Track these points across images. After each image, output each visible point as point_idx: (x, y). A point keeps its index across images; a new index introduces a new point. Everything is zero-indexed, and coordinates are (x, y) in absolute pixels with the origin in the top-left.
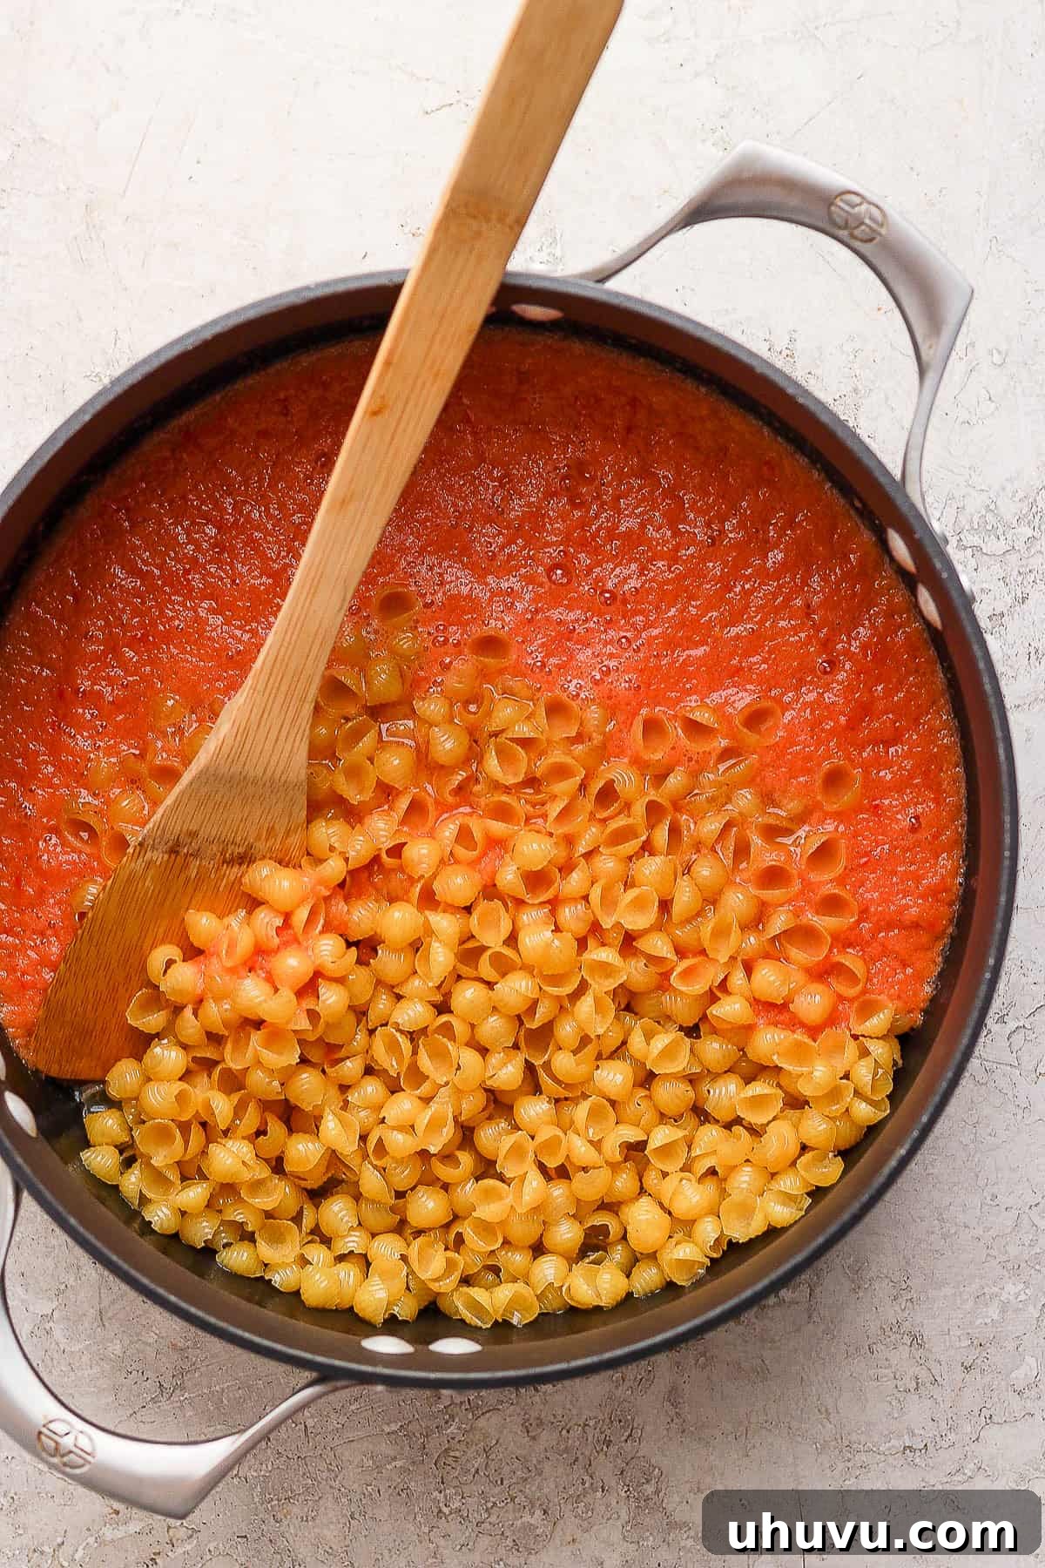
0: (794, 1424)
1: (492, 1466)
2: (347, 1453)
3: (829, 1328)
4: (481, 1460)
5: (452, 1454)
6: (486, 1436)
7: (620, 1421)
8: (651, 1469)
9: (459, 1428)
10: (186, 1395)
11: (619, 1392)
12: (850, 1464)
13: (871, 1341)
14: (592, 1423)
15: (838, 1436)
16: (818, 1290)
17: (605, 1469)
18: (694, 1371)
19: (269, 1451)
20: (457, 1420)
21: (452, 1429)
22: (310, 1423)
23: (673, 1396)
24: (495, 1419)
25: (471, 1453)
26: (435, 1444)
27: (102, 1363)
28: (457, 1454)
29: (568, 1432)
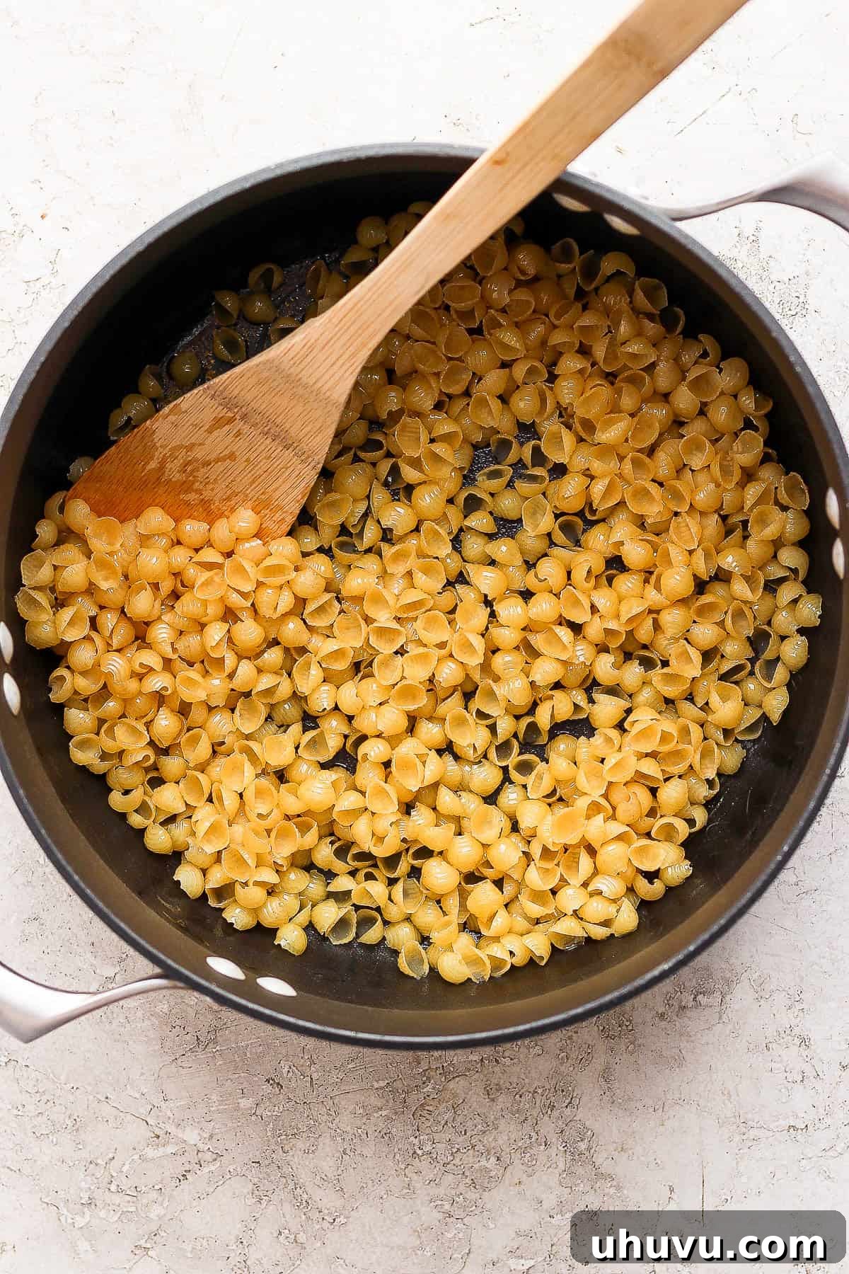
0: (702, 1102)
1: (459, 1119)
2: (343, 1103)
3: (734, 1028)
4: (448, 1116)
5: (426, 1108)
6: (455, 1096)
7: (563, 1091)
8: (585, 1130)
9: (434, 1088)
10: (218, 1048)
11: (563, 1068)
12: (744, 1137)
13: (767, 1041)
14: (540, 1091)
15: (737, 1114)
16: (728, 998)
17: (548, 1127)
18: (625, 1055)
19: (281, 1096)
20: (432, 1081)
21: (428, 1089)
22: (315, 1076)
23: (606, 1075)
24: (462, 1082)
25: (442, 1108)
26: (414, 1098)
27: (153, 1018)
28: (431, 1108)
29: (521, 1097)
